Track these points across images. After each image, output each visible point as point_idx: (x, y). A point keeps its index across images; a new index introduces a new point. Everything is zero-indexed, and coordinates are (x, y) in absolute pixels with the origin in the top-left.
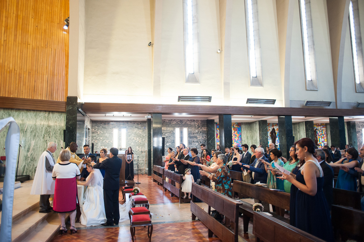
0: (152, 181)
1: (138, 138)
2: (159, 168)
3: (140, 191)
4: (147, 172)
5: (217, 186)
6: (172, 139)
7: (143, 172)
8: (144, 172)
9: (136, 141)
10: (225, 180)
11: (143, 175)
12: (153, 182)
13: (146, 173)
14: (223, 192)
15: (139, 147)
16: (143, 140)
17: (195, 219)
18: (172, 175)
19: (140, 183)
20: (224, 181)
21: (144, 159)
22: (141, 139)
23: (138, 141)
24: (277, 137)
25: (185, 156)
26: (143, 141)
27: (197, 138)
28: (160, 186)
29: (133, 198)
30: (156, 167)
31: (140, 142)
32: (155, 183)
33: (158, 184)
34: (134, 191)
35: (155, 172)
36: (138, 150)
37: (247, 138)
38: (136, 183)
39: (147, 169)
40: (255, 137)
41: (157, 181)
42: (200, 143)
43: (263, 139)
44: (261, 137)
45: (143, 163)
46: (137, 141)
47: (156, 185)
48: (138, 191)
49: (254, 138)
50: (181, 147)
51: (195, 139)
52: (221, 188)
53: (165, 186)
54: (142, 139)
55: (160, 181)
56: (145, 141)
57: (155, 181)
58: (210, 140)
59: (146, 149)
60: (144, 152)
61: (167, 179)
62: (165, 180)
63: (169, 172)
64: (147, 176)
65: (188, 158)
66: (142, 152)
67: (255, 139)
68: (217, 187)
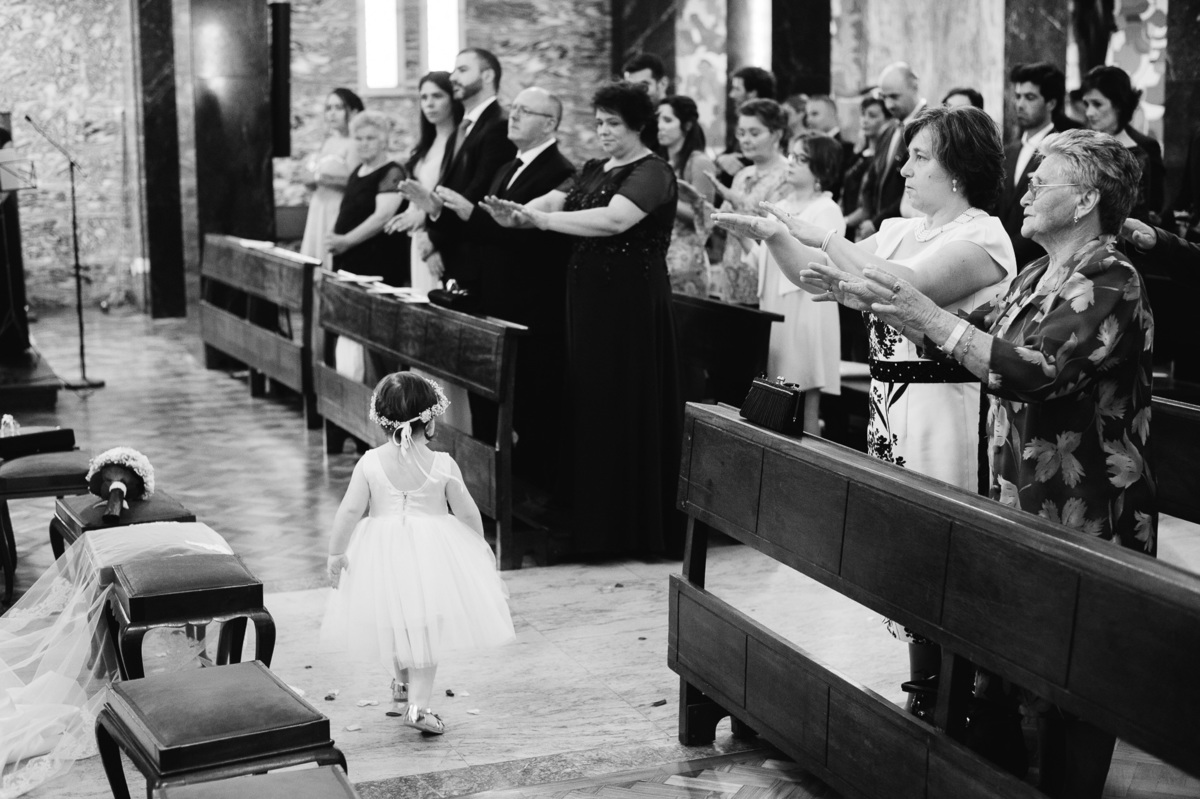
0: (192, 363)
1: (49, 18)
2: (259, 263)
3: (151, 484)
4: (140, 290)
5: (1027, 454)
6: (338, 20)
7: (105, 289)
8: (109, 287)
9: (35, 35)
10: (1117, 395)
11: (106, 311)
12: (208, 374)
13: (130, 298)
14: (1088, 516)
15: (64, 91)
16: (97, 31)
17: (708, 738)
18: (408, 323)
19: (101, 385)
20: (1108, 405)
21: (110, 184)
22: (76, 19)
23: (55, 42)
24: (1115, 29)
25: (527, 157)
26: (91, 43)
27: (534, 21)
28: (274, 411)
29: (101, 562)
30: (228, 252)
31: (68, 45)
32: (220, 377)
33: (258, 391)
34: (99, 483)
35: (222, 296)
36: (60, 114)
37: (907, 29)
38: (69, 387)
39: (141, 266)
40: (971, 22)
41: (242, 366)
42: (553, 54)
43: (1031, 39)
44: (1018, 24)
45: (100, 219)
46: (41, 43)
47: (231, 395)
48: (136, 483)
49: (956, 30)
50: (465, 80)
51: (519, 24)
52: (1074, 471)
53: (328, 408)
54: (86, 25)
55: (280, 369)
56: (108, 37)
57: (218, 360)
58: (633, 37)
59: (123, 104)
60: (110, 128)
61: (349, 357)
62: (330, 360)
63: (370, 299)
64: (140, 320)
65: (550, 171)
66: (89, 129)
67: (967, 38)
68: (1032, 463)
